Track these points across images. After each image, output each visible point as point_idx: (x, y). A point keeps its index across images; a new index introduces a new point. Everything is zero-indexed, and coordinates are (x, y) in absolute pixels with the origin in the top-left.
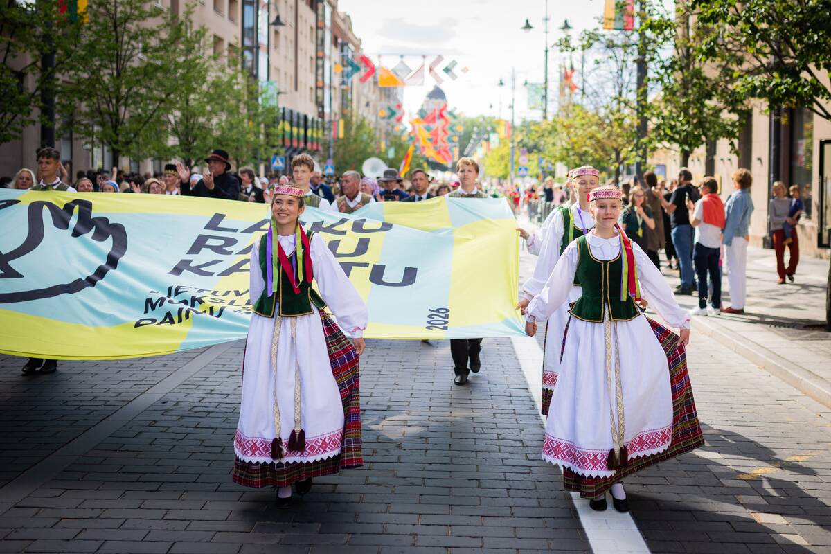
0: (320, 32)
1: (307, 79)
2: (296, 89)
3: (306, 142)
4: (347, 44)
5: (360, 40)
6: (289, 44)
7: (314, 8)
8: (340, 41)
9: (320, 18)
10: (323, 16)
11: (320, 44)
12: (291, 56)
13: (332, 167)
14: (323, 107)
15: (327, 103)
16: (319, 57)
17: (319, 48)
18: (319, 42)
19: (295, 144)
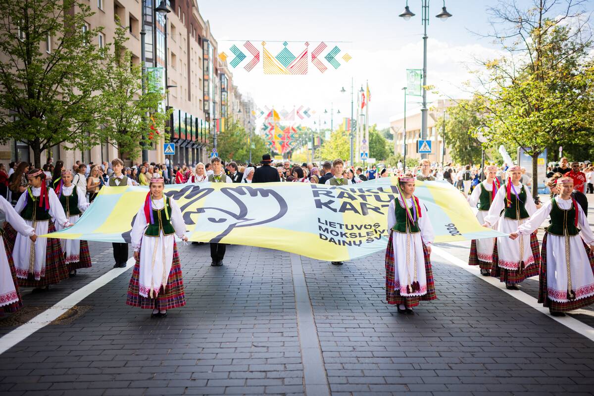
0: (206, 62)
1: (197, 94)
2: (189, 100)
3: (197, 137)
4: (224, 74)
5: (232, 74)
6: (183, 65)
7: (202, 46)
8: (219, 72)
9: (206, 52)
10: (208, 51)
11: (206, 71)
12: (185, 75)
13: (216, 154)
14: (209, 114)
15: (211, 112)
16: (205, 80)
17: (205, 73)
18: (205, 69)
19: (189, 138)
